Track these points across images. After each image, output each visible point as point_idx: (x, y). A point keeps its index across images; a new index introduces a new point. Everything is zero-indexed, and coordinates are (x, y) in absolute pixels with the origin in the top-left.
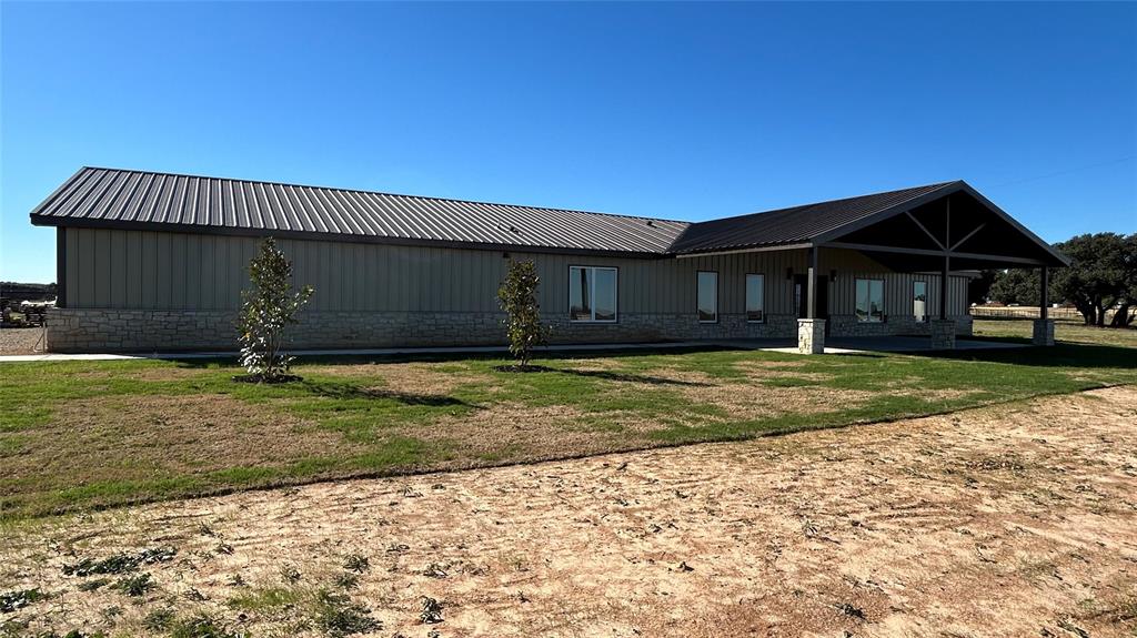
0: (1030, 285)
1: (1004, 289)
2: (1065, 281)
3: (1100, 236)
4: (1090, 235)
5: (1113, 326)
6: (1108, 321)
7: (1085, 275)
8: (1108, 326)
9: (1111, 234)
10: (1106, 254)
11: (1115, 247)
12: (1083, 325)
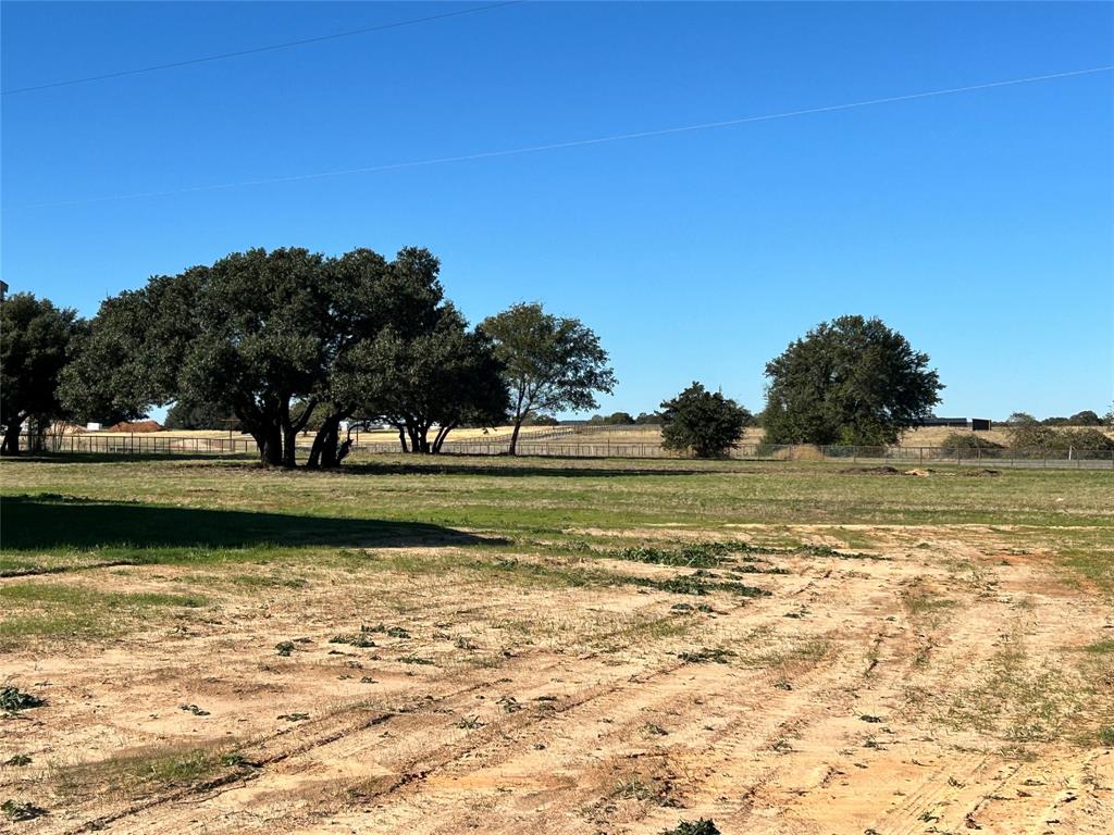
0: (139, 369)
1: (86, 380)
2: (209, 360)
3: (280, 254)
4: (262, 252)
5: (312, 466)
6: (302, 459)
7: (244, 344)
8: (305, 468)
9: (302, 253)
10: (288, 295)
11: (303, 282)
12: (260, 466)
